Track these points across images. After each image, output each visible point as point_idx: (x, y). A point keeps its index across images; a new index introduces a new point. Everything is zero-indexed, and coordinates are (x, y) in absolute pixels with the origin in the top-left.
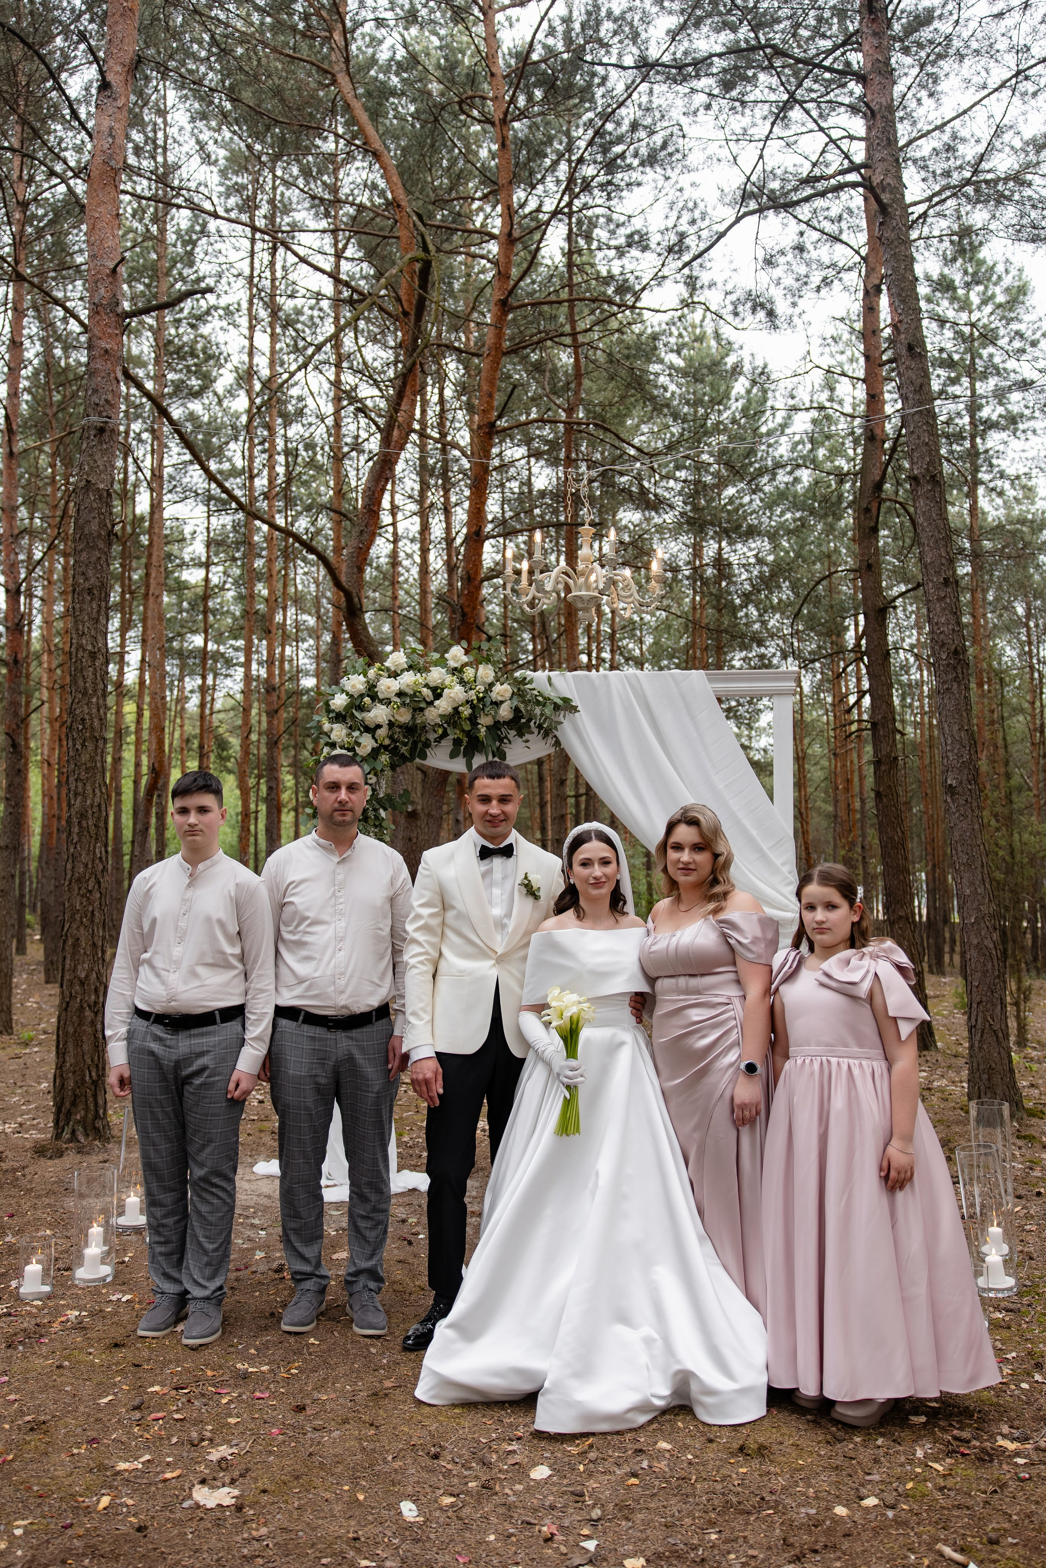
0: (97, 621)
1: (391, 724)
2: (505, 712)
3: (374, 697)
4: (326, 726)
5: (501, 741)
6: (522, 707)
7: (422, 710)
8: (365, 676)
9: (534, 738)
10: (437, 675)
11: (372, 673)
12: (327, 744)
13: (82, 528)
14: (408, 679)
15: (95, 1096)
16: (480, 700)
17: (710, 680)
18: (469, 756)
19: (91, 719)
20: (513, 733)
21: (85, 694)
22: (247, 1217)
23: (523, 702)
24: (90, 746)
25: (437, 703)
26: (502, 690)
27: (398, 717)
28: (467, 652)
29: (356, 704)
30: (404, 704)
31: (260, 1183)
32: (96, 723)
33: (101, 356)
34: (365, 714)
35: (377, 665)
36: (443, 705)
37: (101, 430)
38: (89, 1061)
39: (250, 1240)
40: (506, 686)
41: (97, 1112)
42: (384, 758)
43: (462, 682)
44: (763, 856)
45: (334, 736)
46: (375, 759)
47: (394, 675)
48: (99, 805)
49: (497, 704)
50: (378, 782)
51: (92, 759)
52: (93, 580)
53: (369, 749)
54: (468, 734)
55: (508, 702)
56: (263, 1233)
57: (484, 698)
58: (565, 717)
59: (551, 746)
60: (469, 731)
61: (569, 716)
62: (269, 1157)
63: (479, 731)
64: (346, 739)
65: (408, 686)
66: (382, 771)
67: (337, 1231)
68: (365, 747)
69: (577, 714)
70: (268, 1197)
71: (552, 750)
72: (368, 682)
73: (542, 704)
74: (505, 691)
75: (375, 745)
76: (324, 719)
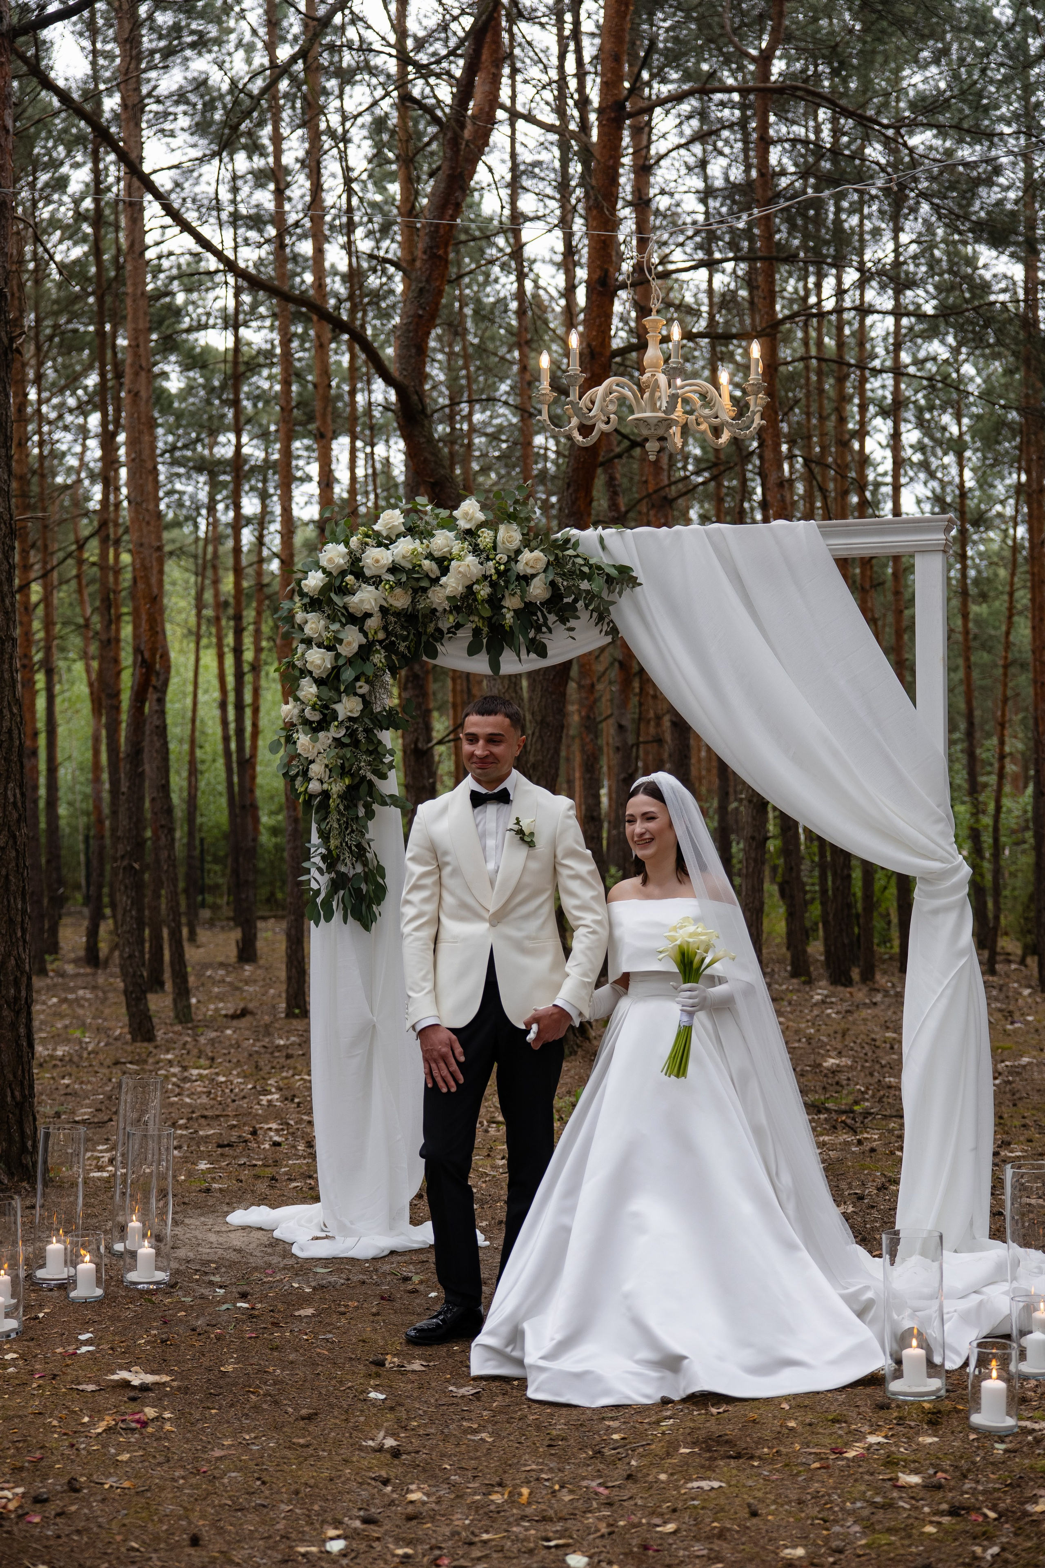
1: (384, 610)
2: (538, 590)
3: (359, 574)
4: (300, 616)
5: (539, 630)
6: (559, 580)
7: (425, 590)
8: (347, 545)
9: (583, 623)
10: (442, 541)
11: (354, 541)
12: (303, 641)
14: (405, 546)
15: (20, 1124)
16: (501, 574)
17: (825, 535)
18: (493, 650)
20: (552, 618)
22: (206, 1273)
23: (563, 575)
25: (444, 580)
26: (532, 560)
27: (391, 601)
28: (484, 508)
29: (336, 584)
30: (399, 583)
31: (232, 1235)
34: (347, 599)
35: (363, 529)
36: (452, 584)
38: (10, 1077)
39: (202, 1297)
40: (537, 553)
41: (24, 1144)
42: (379, 658)
43: (476, 550)
45: (308, 630)
46: (365, 660)
47: (384, 541)
48: (10, 731)
49: (526, 579)
50: (372, 691)
53: (355, 647)
54: (488, 621)
55: (542, 576)
56: (222, 1291)
57: (507, 570)
58: (620, 594)
59: (607, 634)
60: (490, 619)
61: (627, 592)
62: (253, 1204)
63: (504, 617)
64: (325, 634)
65: (404, 557)
66: (376, 676)
67: (314, 1288)
68: (349, 643)
69: (638, 589)
70: (239, 1251)
71: (609, 639)
72: (350, 553)
73: (590, 578)
74: (537, 560)
75: (364, 641)
76: (296, 606)
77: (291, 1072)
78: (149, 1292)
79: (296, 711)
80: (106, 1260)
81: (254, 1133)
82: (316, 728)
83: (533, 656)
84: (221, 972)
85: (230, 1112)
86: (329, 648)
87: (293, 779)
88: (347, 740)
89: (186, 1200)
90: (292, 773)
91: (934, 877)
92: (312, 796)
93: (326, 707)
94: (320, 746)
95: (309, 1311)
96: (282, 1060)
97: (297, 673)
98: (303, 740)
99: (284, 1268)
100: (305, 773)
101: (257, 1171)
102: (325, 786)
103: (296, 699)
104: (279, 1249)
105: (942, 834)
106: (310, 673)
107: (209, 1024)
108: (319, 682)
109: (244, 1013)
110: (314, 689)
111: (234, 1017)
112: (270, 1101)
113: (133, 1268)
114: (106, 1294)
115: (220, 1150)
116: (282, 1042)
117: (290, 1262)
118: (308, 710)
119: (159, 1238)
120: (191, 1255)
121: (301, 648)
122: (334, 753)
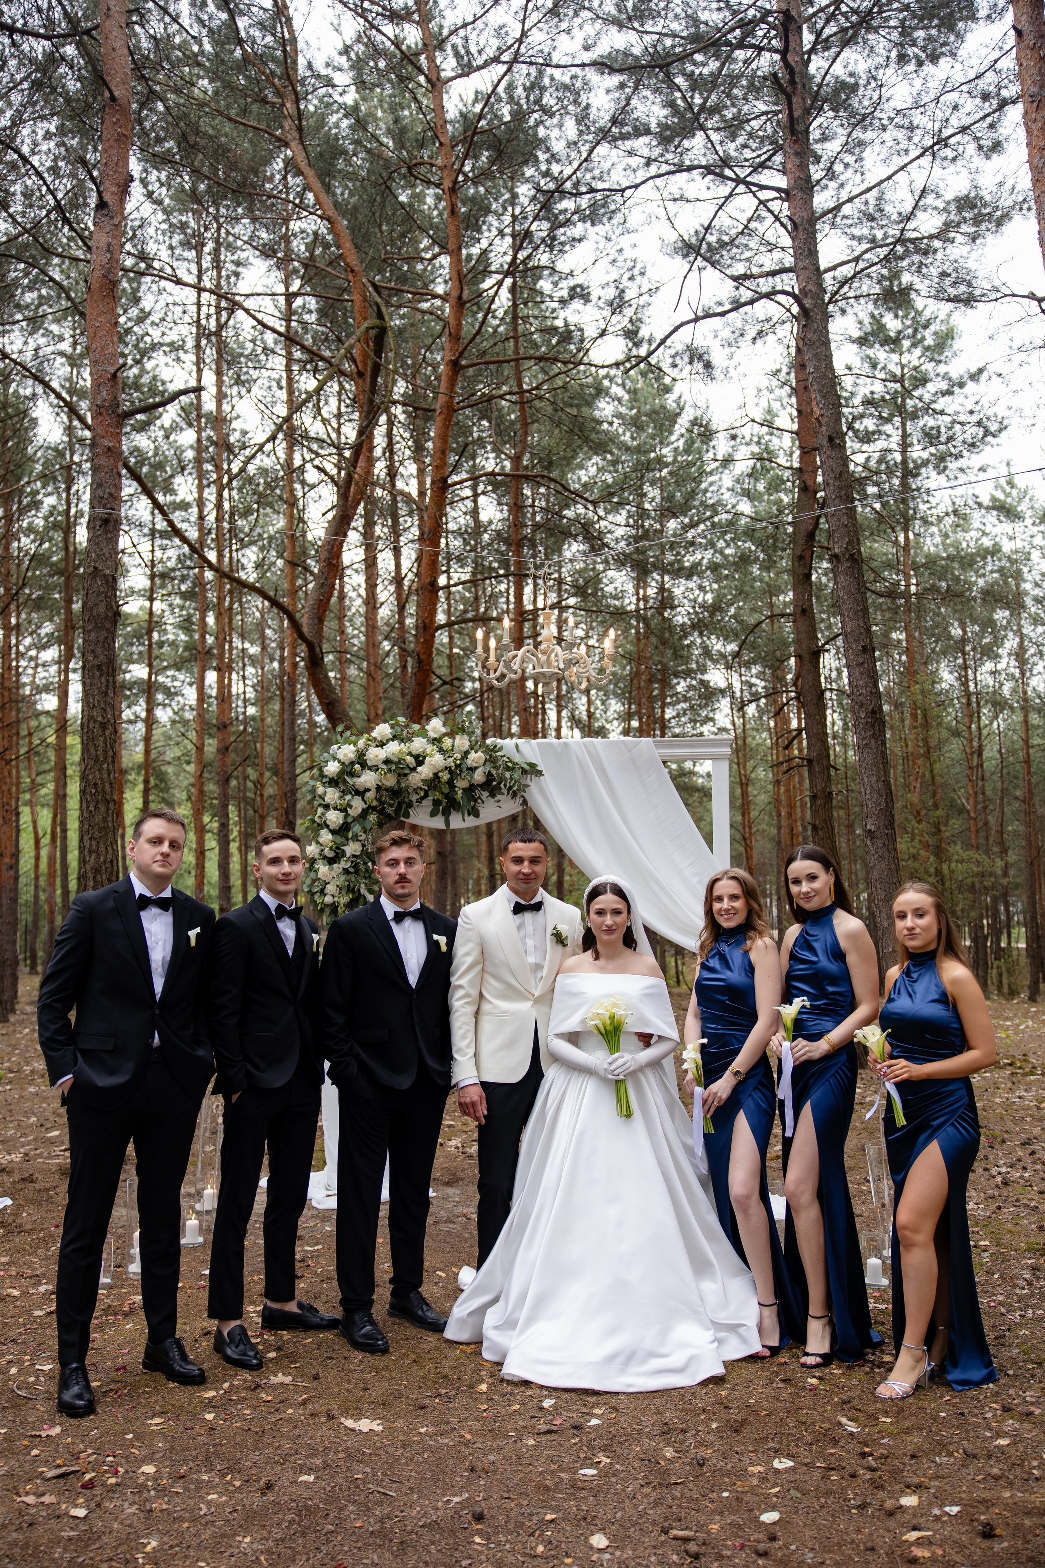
0: (106, 694)
1: (379, 788)
2: (479, 776)
3: (364, 765)
4: (320, 790)
5: (475, 801)
6: (494, 772)
7: (406, 775)
8: (355, 744)
9: (504, 798)
10: (419, 744)
11: (361, 743)
12: (322, 806)
13: (91, 610)
14: (394, 748)
16: (457, 766)
17: (657, 747)
18: (446, 814)
19: (103, 783)
20: (485, 794)
21: (97, 760)
23: (495, 767)
24: (102, 807)
25: (419, 769)
26: (476, 757)
27: (384, 782)
28: (445, 724)
29: (348, 770)
30: (390, 770)
32: (107, 787)
33: (104, 453)
34: (355, 780)
35: (366, 736)
36: (425, 771)
37: (106, 521)
40: (480, 754)
42: (373, 818)
43: (441, 751)
45: (328, 799)
46: (366, 819)
47: (382, 744)
48: (112, 861)
49: (472, 770)
51: (104, 819)
52: (101, 658)
53: (360, 810)
54: (447, 796)
55: (482, 768)
57: (460, 764)
58: (531, 780)
59: (520, 805)
60: (448, 794)
61: (535, 779)
63: (456, 793)
64: (339, 802)
65: (393, 754)
66: (371, 828)
68: (355, 808)
69: (542, 778)
71: (521, 808)
72: (358, 751)
73: (511, 769)
74: (479, 758)
75: (365, 806)
76: (318, 784)
79: (318, 850)
82: (331, 861)
83: (472, 817)
86: (342, 811)
87: (313, 894)
88: (352, 870)
90: (314, 890)
93: (338, 848)
94: (334, 874)
97: (318, 826)
98: (323, 869)
100: (322, 892)
102: (336, 899)
103: (318, 843)
106: (327, 826)
108: (333, 832)
110: (330, 837)
118: (326, 850)
121: (320, 810)
122: (343, 878)
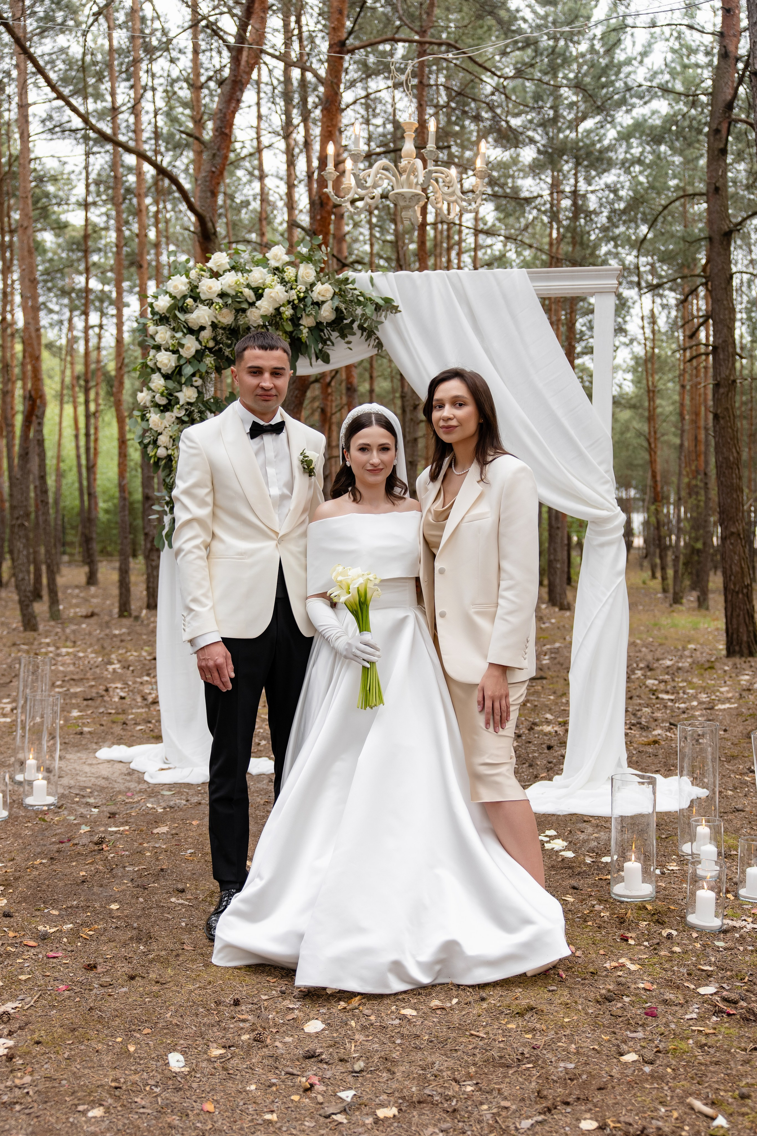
1: (214, 326)
2: (327, 313)
3: (196, 298)
4: (152, 329)
5: (324, 342)
6: (343, 306)
7: (244, 311)
8: (187, 277)
9: (357, 339)
10: (258, 275)
11: (193, 274)
12: (154, 347)
14: (230, 279)
16: (301, 300)
17: (532, 279)
20: (335, 334)
22: (84, 796)
23: (345, 302)
25: (258, 303)
26: (323, 290)
27: (220, 318)
28: (288, 252)
29: (179, 305)
31: (100, 766)
34: (188, 316)
35: (199, 265)
36: (265, 306)
39: (82, 816)
40: (327, 286)
42: (209, 361)
43: (283, 282)
44: (581, 454)
45: (158, 339)
46: (200, 361)
47: (215, 275)
49: (318, 304)
50: (204, 384)
53: (193, 351)
54: (290, 334)
55: (330, 302)
56: (96, 810)
57: (305, 298)
58: (386, 317)
59: (374, 347)
60: (292, 332)
61: (390, 316)
62: (113, 744)
63: (302, 333)
64: (171, 342)
65: (230, 286)
66: (207, 372)
67: (164, 808)
68: (189, 348)
69: (398, 314)
70: (106, 779)
71: (375, 352)
72: (190, 283)
73: (364, 305)
74: (327, 290)
75: (199, 347)
76: (150, 323)
77: (124, 651)
78: (42, 812)
79: (149, 398)
80: (10, 787)
81: (107, 690)
82: (163, 409)
83: (320, 362)
84: (77, 591)
85: (89, 675)
86: (174, 352)
87: (146, 446)
88: (186, 419)
89: (67, 741)
90: (146, 441)
91: (600, 521)
92: (159, 459)
93: (171, 395)
94: (166, 423)
95: (164, 829)
96: (118, 643)
97: (149, 370)
98: (154, 418)
99: (140, 792)
100: (155, 442)
101: (114, 717)
102: (170, 452)
103: (149, 389)
104: (135, 776)
105: (608, 491)
106: (159, 370)
107: (72, 620)
108: (166, 377)
109: (92, 615)
110: (162, 382)
111: (87, 617)
112: (114, 670)
113: (30, 794)
114: (10, 815)
115: (85, 703)
116: (117, 632)
117: (144, 786)
118: (158, 396)
119: (49, 770)
120: (72, 783)
121: (152, 352)
122: (176, 427)
